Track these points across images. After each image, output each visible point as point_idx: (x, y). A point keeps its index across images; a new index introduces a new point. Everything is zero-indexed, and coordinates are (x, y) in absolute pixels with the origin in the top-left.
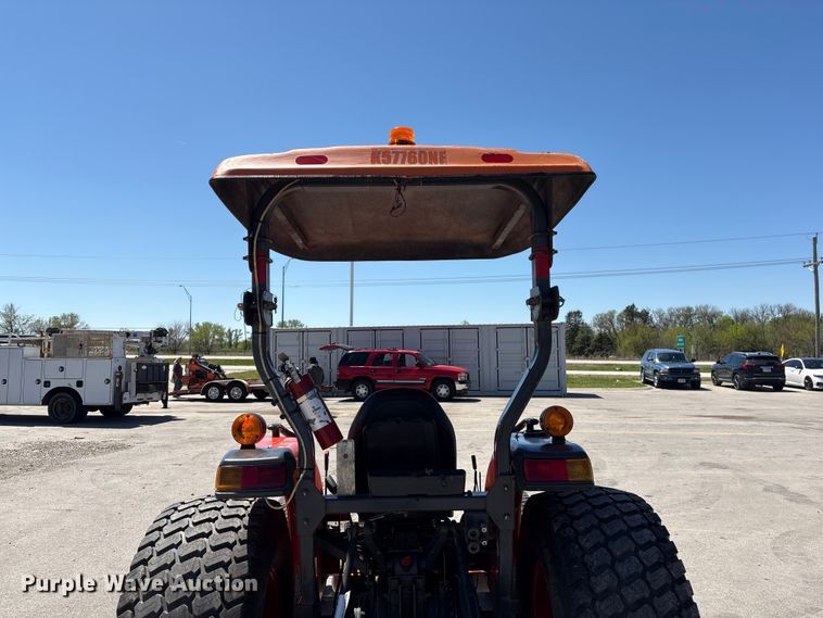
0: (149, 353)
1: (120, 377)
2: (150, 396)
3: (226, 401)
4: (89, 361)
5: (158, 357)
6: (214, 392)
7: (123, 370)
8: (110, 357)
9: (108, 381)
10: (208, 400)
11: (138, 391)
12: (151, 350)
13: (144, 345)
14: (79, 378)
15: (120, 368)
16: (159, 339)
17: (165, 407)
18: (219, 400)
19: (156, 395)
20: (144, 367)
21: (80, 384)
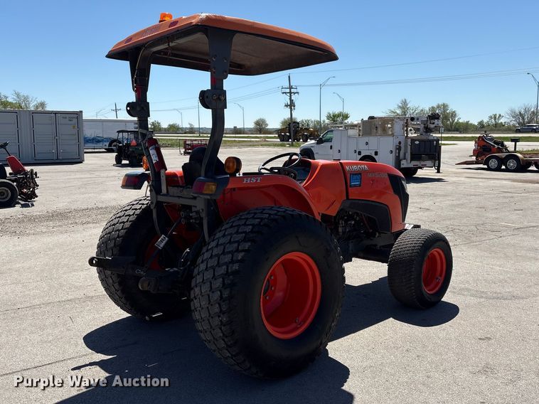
0: (426, 132)
1: (399, 149)
2: (423, 163)
3: (503, 171)
4: (381, 139)
5: (434, 135)
6: (493, 163)
7: (402, 145)
8: (393, 135)
9: (391, 152)
10: (489, 169)
11: (412, 159)
12: (428, 130)
13: (423, 126)
14: (375, 148)
15: (400, 143)
16: (432, 121)
17: (438, 172)
18: (498, 169)
19: (429, 163)
20: (417, 142)
21: (376, 153)
